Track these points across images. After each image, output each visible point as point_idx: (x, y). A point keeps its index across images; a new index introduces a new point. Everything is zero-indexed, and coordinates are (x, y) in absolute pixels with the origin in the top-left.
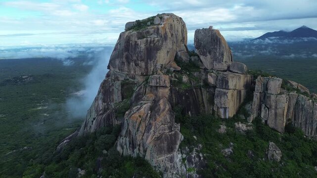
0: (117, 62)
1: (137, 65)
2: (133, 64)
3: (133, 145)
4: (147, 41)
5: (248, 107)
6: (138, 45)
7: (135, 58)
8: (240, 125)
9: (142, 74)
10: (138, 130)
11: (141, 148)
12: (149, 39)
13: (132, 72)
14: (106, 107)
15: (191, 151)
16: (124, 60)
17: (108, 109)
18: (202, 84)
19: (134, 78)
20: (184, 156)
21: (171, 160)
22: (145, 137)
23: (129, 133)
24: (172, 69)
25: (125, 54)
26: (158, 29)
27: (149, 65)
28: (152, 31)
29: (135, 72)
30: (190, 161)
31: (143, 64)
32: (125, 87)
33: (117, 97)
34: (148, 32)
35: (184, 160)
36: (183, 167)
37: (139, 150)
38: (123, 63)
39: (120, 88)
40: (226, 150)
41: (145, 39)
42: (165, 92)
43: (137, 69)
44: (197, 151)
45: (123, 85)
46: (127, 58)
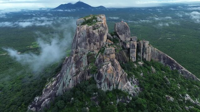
0: (83, 44)
1: (95, 44)
2: (92, 44)
3: (109, 85)
4: (99, 31)
5: (139, 54)
6: (94, 33)
7: (94, 41)
8: (140, 63)
9: (98, 49)
10: (113, 77)
11: (115, 85)
12: (99, 30)
13: (92, 49)
14: (78, 71)
15: (132, 79)
16: (87, 42)
17: (79, 71)
18: (122, 48)
19: (93, 51)
20: (131, 82)
21: (128, 85)
22: (116, 79)
23: (107, 79)
24: (110, 44)
25: (88, 39)
26: (102, 24)
27: (101, 43)
28: (99, 25)
29: (94, 48)
30: (134, 83)
31: (98, 43)
32: (89, 57)
33: (85, 63)
34: (98, 26)
35: (131, 83)
36: (133, 86)
37: (113, 86)
38: (87, 44)
39: (86, 58)
40: (141, 74)
41: (97, 30)
42: (113, 56)
43: (95, 46)
44: (134, 78)
45: (88, 56)
46: (89, 41)
